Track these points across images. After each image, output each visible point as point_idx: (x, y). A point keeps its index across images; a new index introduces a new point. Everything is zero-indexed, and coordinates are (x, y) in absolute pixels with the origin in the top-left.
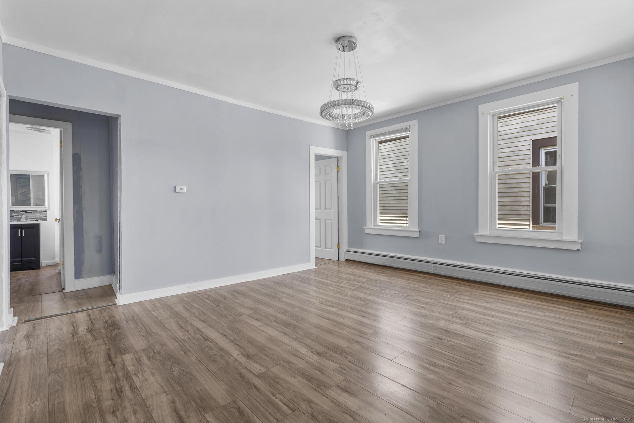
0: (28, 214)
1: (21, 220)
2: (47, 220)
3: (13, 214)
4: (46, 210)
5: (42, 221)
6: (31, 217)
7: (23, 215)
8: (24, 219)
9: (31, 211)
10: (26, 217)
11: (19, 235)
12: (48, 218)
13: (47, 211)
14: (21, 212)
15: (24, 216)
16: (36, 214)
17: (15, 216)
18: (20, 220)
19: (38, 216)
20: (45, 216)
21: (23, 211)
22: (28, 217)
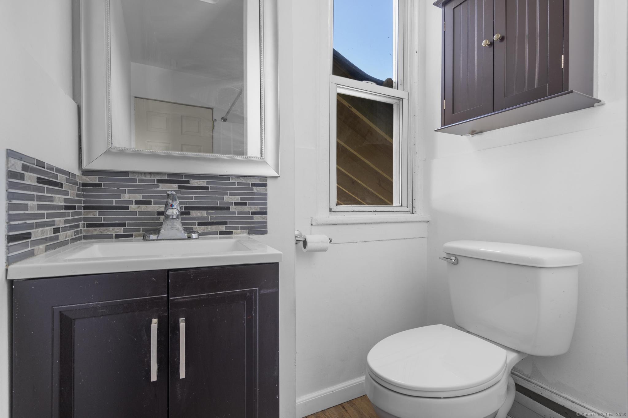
0: (194, 199)
1: (162, 231)
2: (265, 232)
3: (126, 197)
4: (265, 178)
5: (251, 233)
6: (204, 213)
7: (174, 199)
8: (178, 224)
9: (203, 183)
10: (185, 212)
11: (154, 377)
12: (270, 218)
13: (269, 182)
14: (162, 186)
15: (174, 212)
16: (227, 198)
17: (133, 207)
18: (157, 231)
19: (233, 208)
20: (257, 209)
21: (172, 178)
22: (194, 214)
